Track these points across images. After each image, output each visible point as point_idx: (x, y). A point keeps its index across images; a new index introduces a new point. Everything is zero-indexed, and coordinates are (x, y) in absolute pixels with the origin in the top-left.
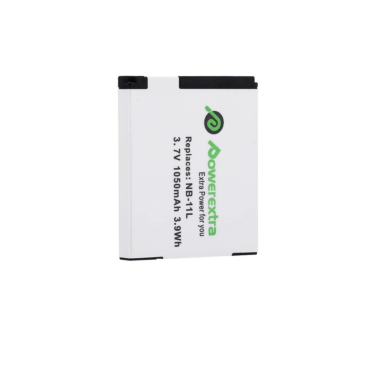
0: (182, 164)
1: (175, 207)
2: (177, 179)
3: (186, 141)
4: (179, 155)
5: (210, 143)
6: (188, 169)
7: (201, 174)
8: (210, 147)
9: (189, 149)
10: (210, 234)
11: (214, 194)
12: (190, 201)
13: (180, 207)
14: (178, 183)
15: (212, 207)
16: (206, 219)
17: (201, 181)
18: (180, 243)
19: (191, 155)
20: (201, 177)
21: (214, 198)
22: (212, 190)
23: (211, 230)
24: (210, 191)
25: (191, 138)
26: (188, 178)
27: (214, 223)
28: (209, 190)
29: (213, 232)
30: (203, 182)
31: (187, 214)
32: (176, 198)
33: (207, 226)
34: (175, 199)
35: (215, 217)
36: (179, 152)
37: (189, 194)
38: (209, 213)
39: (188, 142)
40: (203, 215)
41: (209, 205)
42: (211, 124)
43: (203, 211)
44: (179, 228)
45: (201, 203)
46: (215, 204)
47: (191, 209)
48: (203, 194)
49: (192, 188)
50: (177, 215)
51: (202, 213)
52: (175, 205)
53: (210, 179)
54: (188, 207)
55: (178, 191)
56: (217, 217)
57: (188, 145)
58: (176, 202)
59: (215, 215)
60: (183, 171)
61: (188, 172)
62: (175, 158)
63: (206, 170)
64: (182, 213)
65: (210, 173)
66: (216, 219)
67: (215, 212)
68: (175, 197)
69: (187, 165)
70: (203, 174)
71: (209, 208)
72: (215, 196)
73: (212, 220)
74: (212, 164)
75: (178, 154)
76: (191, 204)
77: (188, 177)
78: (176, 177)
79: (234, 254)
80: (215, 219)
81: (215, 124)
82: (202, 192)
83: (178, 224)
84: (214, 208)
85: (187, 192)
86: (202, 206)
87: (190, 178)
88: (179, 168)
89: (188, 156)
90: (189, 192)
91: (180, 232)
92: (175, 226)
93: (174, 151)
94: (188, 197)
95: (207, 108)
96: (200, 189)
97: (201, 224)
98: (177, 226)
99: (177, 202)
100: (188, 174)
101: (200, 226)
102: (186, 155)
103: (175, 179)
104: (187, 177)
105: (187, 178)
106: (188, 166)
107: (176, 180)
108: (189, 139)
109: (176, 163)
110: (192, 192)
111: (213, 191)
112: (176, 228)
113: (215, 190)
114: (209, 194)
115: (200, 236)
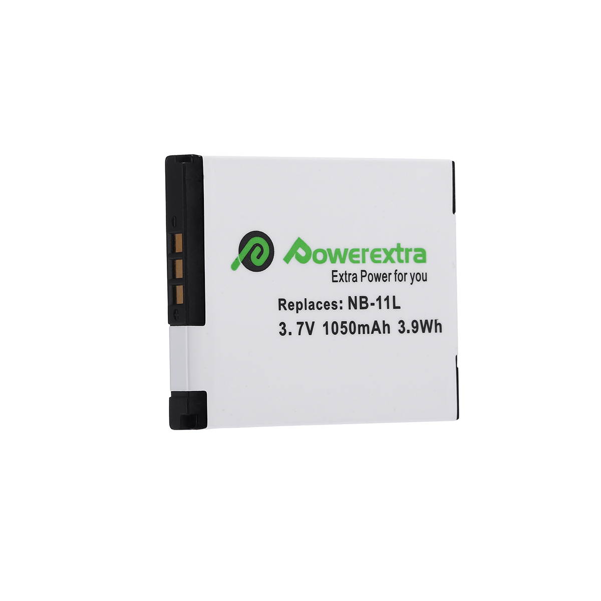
0: (319, 317)
1: (384, 333)
2: (342, 328)
3: (285, 309)
4: (306, 323)
5: (287, 259)
6: (326, 305)
7: (335, 279)
8: (294, 260)
9: (297, 303)
10: (424, 261)
11: (365, 251)
12: (374, 301)
13: (384, 321)
14: (347, 325)
15: (384, 256)
16: (402, 268)
17: (345, 277)
18: (436, 320)
19: (305, 299)
20: (338, 278)
21: (370, 250)
22: (358, 256)
24: (360, 259)
25: (280, 300)
26: (341, 305)
27: (408, 251)
28: (358, 262)
29: (421, 255)
30: (346, 274)
31: (395, 307)
32: (371, 331)
33: (411, 267)
34: (372, 333)
35: (399, 249)
36: (301, 323)
37: (364, 302)
38: (393, 261)
39: (286, 306)
40: (396, 274)
41: (380, 262)
42: (259, 257)
43: (390, 274)
44: (415, 324)
45: (377, 278)
47: (387, 299)
48: (364, 274)
49: (356, 297)
50: (395, 327)
51: (392, 277)
52: (380, 333)
53: (343, 261)
54: (384, 303)
55: (359, 326)
56: (399, 245)
57: (291, 305)
58: (376, 330)
59: (396, 250)
60: (331, 316)
61: (331, 306)
62: (310, 332)
63: (328, 266)
64: (391, 317)
65: (333, 261)
66: (402, 247)
67: (392, 250)
68: (368, 333)
69: (321, 307)
70: (335, 274)
71: (385, 261)
72: (367, 250)
74: (320, 256)
75: (305, 325)
76: (379, 299)
77: (339, 305)
78: (340, 329)
79: (454, 211)
80: (402, 250)
81: (258, 250)
82: (362, 276)
83: (408, 326)
84: (385, 250)
85: (361, 308)
86: (383, 277)
87: (341, 302)
88: (326, 324)
89: (308, 305)
90: (361, 302)
91: (421, 321)
92: (411, 331)
93: (300, 334)
94: (369, 305)
95: (234, 267)
96: (356, 281)
97: (408, 277)
98: (411, 328)
99: (376, 327)
100: (335, 306)
101: (413, 279)
102: (306, 309)
103: (342, 332)
104: (339, 308)
105: (341, 308)
106: (322, 305)
107: (344, 330)
108: (282, 303)
109: (319, 329)
110: (361, 297)
111: (360, 253)
112: (415, 330)
113: (358, 250)
114: (364, 262)
115: (426, 280)
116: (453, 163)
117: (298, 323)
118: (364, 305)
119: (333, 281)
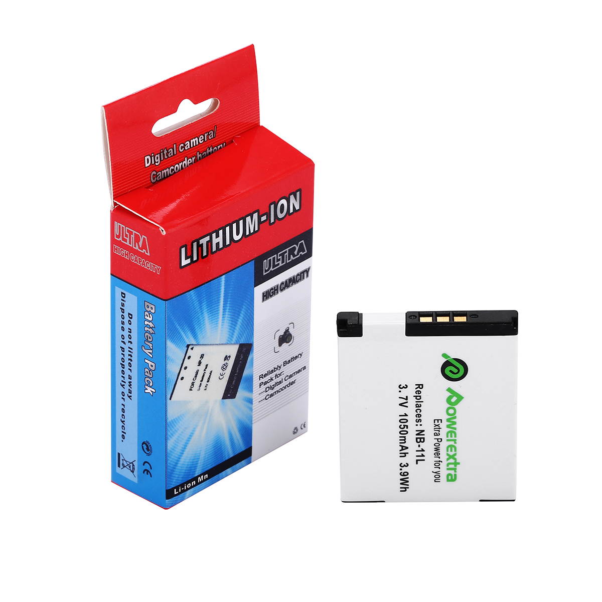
0: (411, 411)
1: (400, 453)
2: (404, 425)
3: (416, 389)
4: (407, 402)
5: (449, 390)
6: (419, 415)
7: (436, 421)
8: (449, 394)
9: (420, 396)
10: (448, 480)
11: (455, 441)
12: (421, 447)
13: (408, 453)
14: (405, 429)
15: (451, 454)
16: (443, 466)
17: (437, 428)
18: (408, 488)
19: (423, 402)
20: (437, 423)
21: (455, 445)
22: (451, 437)
23: (450, 477)
24: (449, 438)
25: (422, 385)
26: (419, 425)
27: (455, 470)
28: (447, 437)
29: (452, 478)
30: (439, 428)
31: (417, 461)
32: (402, 444)
33: (444, 472)
34: (400, 446)
35: (456, 464)
36: (407, 399)
37: (420, 440)
38: (448, 459)
39: (418, 389)
40: (439, 461)
41: (447, 451)
42: (451, 371)
43: (439, 458)
44: (406, 474)
45: (437, 449)
46: (455, 451)
47: (423, 456)
48: (440, 440)
49: (424, 435)
50: (404, 461)
51: (438, 459)
52: (400, 451)
53: (448, 426)
54: (420, 453)
55: (405, 437)
56: (459, 463)
57: (419, 392)
58: (402, 448)
59: (455, 462)
60: (412, 418)
61: (418, 419)
62: (401, 405)
63: (445, 417)
64: (411, 458)
65: (448, 420)
66: (458, 465)
67: (455, 459)
68: (400, 443)
69: (417, 412)
70: (440, 421)
71: (448, 454)
72: (455, 443)
73: (452, 466)
74: (451, 411)
75: (406, 401)
76: (423, 450)
77: (419, 424)
78: (403, 424)
79: (481, 501)
80: (456, 466)
81: (455, 371)
82: (438, 439)
83: (405, 469)
84: (455, 454)
85: (417, 438)
86: (437, 453)
87: (421, 425)
88: (406, 415)
89: (419, 403)
90: (420, 438)
91: (408, 478)
92: (401, 471)
93: (400, 398)
94: (419, 444)
95: (444, 355)
96: (435, 435)
97: (437, 470)
98: (403, 471)
99: (404, 448)
100: (417, 421)
101: (436, 473)
102: (416, 402)
103: (401, 425)
104: (417, 423)
105: (417, 425)
106: (419, 413)
107: (402, 427)
108: (420, 386)
109: (403, 410)
110: (424, 438)
111: (453, 438)
112: (402, 474)
113: (455, 437)
114: (448, 440)
115: (435, 481)
116: (514, 500)
117: (407, 397)
118: (419, 440)
119: (435, 420)
